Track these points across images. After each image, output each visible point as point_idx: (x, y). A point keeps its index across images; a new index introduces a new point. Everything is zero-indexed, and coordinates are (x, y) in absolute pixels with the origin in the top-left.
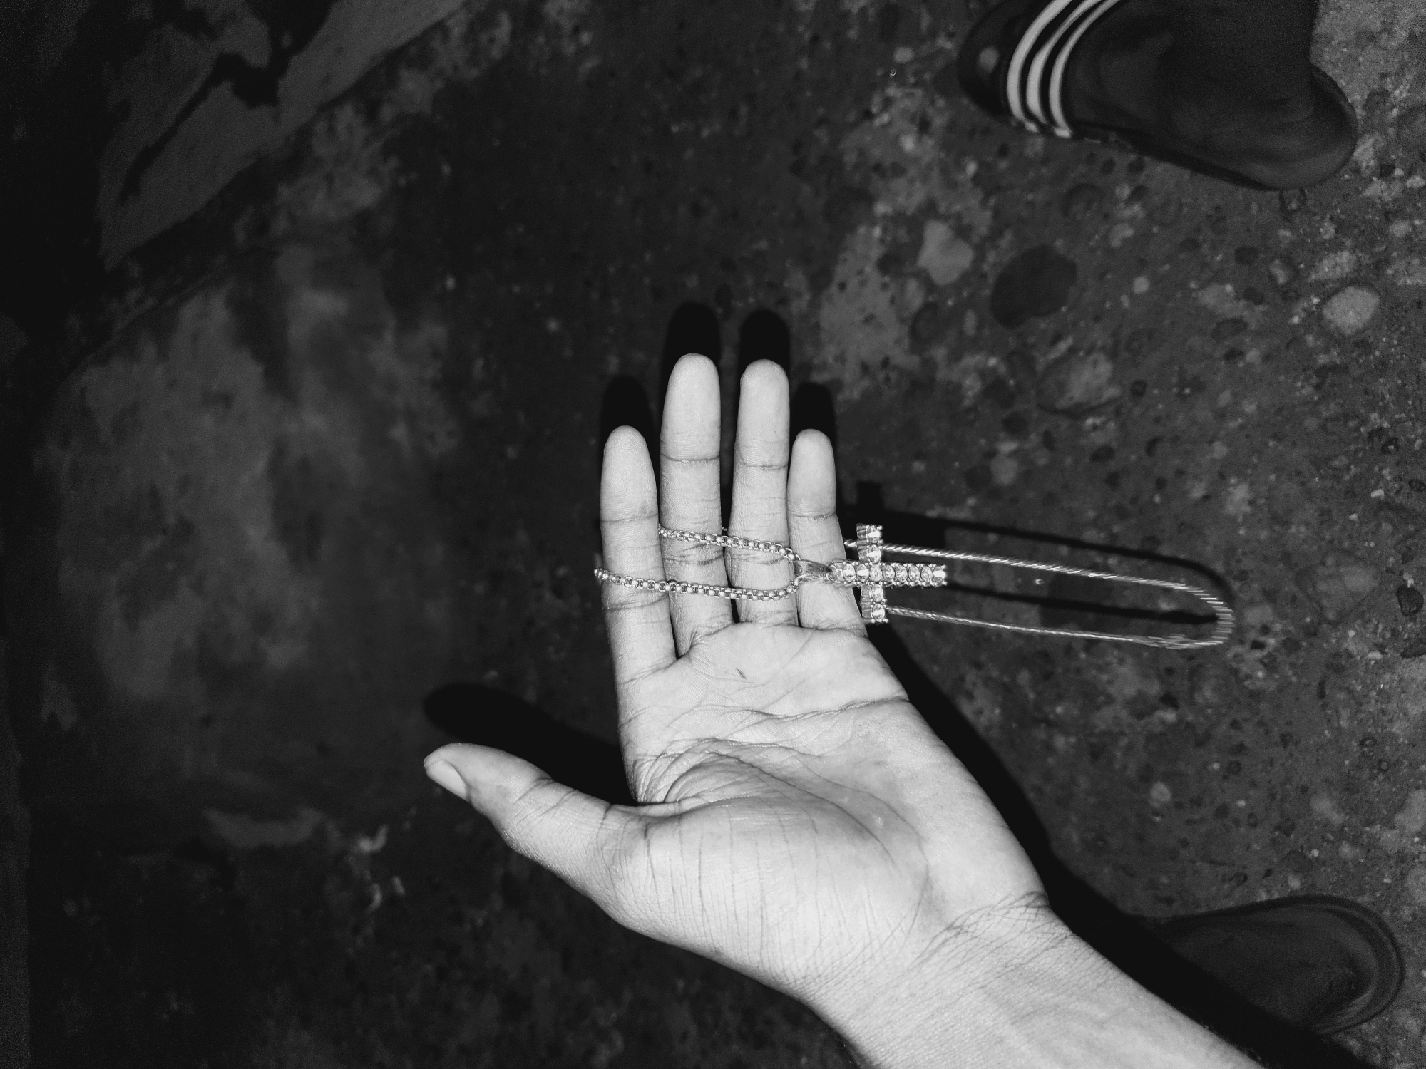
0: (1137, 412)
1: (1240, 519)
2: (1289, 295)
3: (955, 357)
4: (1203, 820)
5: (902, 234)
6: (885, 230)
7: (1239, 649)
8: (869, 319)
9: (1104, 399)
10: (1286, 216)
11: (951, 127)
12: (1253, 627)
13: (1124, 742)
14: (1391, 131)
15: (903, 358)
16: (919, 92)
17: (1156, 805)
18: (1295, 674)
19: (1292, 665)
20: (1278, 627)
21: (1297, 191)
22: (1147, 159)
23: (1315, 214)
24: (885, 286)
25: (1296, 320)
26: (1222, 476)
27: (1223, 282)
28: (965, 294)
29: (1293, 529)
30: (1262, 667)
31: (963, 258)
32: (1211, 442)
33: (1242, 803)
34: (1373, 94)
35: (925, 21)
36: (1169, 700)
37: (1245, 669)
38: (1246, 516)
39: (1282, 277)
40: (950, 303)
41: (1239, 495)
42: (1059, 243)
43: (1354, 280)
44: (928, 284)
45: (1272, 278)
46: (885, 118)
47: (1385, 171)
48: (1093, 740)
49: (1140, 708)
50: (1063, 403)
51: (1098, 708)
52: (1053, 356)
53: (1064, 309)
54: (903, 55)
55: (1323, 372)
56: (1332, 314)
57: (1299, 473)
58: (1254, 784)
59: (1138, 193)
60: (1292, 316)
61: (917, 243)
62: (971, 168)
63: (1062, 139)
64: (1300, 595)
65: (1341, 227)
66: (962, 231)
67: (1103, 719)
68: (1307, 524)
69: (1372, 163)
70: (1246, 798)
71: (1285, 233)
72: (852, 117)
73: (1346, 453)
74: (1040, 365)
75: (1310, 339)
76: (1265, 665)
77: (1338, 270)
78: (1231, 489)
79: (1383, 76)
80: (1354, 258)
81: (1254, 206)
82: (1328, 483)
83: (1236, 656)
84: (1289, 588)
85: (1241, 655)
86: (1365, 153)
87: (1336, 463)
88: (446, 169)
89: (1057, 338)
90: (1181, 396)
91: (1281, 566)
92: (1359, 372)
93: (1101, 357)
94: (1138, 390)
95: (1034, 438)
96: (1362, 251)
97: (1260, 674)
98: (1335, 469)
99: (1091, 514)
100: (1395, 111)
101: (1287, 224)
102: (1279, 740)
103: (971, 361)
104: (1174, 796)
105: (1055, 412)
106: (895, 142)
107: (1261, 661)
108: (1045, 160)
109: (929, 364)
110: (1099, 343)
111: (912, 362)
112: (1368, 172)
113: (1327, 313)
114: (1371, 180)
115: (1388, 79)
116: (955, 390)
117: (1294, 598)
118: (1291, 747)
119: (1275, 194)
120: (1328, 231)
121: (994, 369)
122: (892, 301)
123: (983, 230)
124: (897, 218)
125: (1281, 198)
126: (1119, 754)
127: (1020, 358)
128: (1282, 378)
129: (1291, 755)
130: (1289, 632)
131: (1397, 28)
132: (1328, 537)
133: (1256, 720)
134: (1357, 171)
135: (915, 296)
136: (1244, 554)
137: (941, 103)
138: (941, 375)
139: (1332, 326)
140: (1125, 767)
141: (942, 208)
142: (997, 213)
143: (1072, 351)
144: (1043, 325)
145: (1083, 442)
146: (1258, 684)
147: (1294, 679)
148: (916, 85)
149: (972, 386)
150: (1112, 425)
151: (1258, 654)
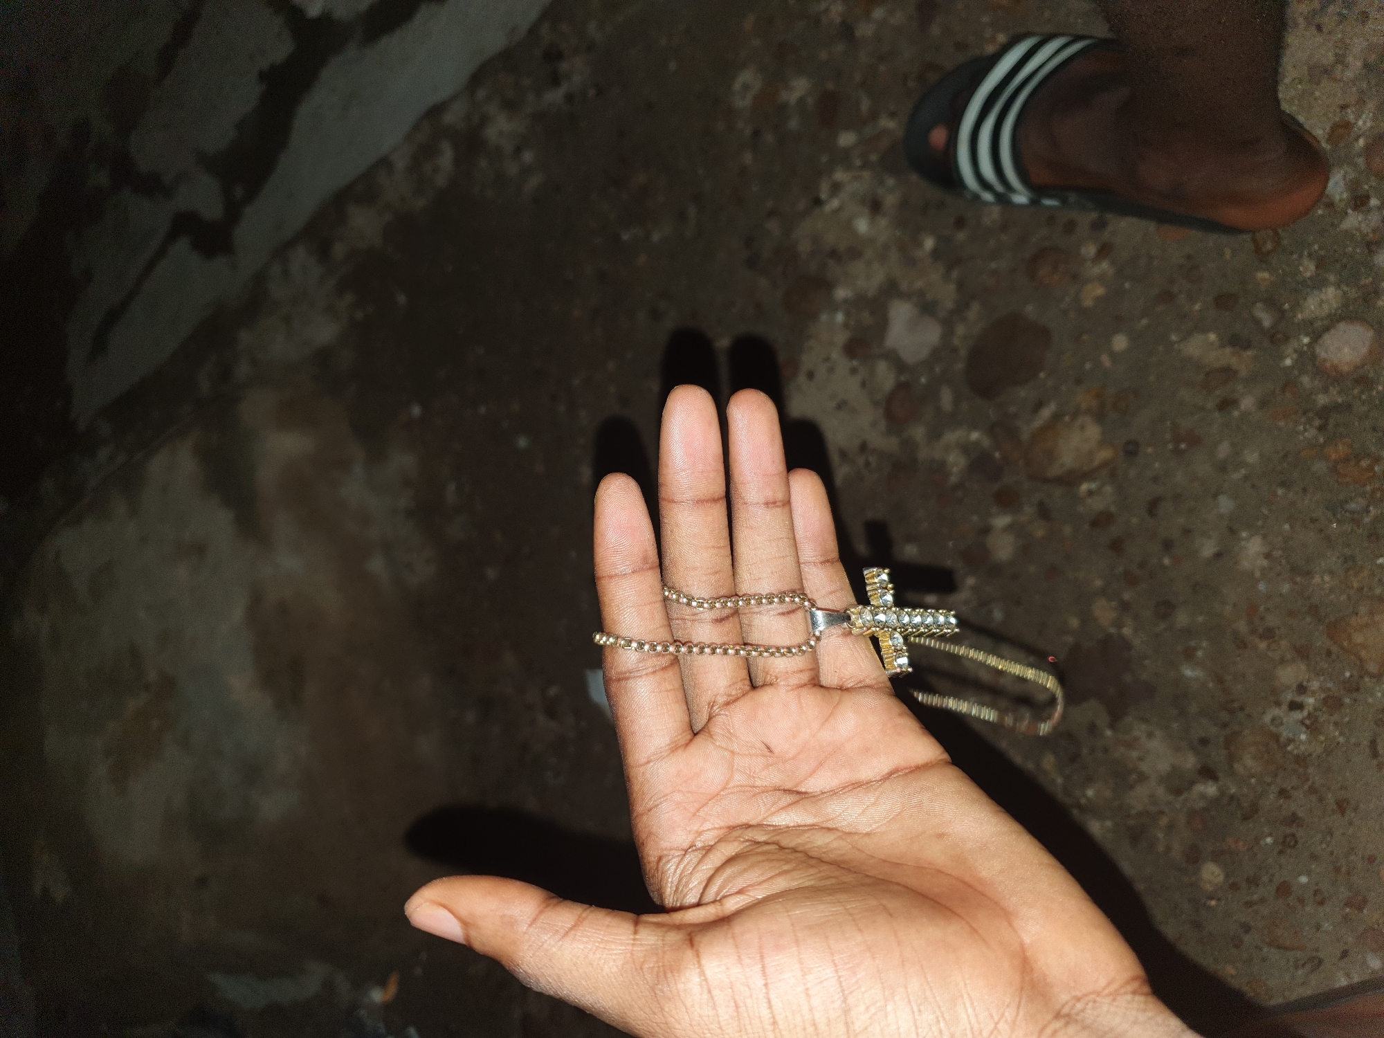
0: (1132, 473)
1: (1258, 574)
2: (1277, 338)
3: (935, 434)
4: (1263, 900)
5: (866, 318)
6: (847, 314)
7: (1276, 712)
8: (842, 405)
9: (1096, 463)
10: (1262, 258)
11: (904, 203)
12: (1288, 687)
13: (1164, 821)
14: (1361, 161)
15: (881, 441)
16: (866, 174)
17: (1209, 888)
18: (1341, 734)
19: (1336, 724)
20: (1315, 685)
21: (1270, 232)
22: (1109, 216)
23: (1292, 253)
24: (854, 371)
25: (1288, 362)
26: (1232, 531)
27: (1205, 331)
28: (937, 370)
29: (1317, 579)
30: (1304, 729)
31: (931, 334)
32: (1215, 496)
33: (1304, 879)
34: (1335, 127)
35: (865, 105)
36: (1207, 773)
37: (1285, 734)
38: (1263, 569)
39: (1267, 320)
40: (923, 380)
41: (1252, 549)
42: (1030, 310)
43: (1345, 315)
44: (899, 365)
45: (1258, 322)
46: (835, 203)
47: (1359, 202)
48: (1131, 822)
49: (1178, 784)
50: (1054, 471)
51: (1131, 787)
52: (1038, 423)
53: (1042, 375)
54: (846, 139)
55: (1324, 413)
56: (1326, 352)
57: (1313, 520)
58: (1314, 857)
59: (1105, 251)
60: (1282, 358)
61: (883, 324)
62: (929, 243)
63: (1021, 206)
64: (1335, 649)
65: (1321, 264)
66: (927, 308)
67: (1138, 798)
68: (1331, 573)
69: (1345, 196)
70: (1309, 873)
71: (1263, 275)
72: (802, 205)
73: (1363, 495)
74: (1025, 436)
75: (1306, 380)
76: (1307, 727)
77: (1326, 307)
78: (1243, 543)
79: (1343, 107)
80: (1340, 293)
81: (1228, 253)
82: (1347, 527)
83: (1273, 720)
84: (1321, 642)
85: (1280, 718)
86: (1337, 186)
87: (1353, 506)
88: (402, 299)
89: (1039, 405)
90: (1177, 452)
91: (1308, 619)
92: (1365, 408)
93: (1087, 420)
94: (1131, 450)
95: (1029, 510)
96: (1347, 285)
97: (1303, 737)
98: (1352, 512)
99: (1099, 583)
100: (1361, 142)
101: (1264, 266)
102: (1335, 807)
103: (952, 436)
104: (1227, 876)
105: (1046, 480)
106: (848, 226)
107: (1302, 723)
108: (1004, 227)
109: (908, 445)
110: (1084, 406)
111: (890, 444)
112: (1342, 205)
113: (1321, 352)
114: (1346, 213)
115: (1349, 111)
116: (940, 468)
117: (1329, 653)
118: (1350, 814)
119: (1247, 237)
120: (1308, 268)
121: (977, 443)
122: (863, 384)
123: (949, 304)
124: (860, 302)
125: (1254, 240)
126: (1160, 835)
127: (1003, 429)
128: (1281, 424)
129: (1351, 823)
130: (1329, 689)
131: (1350, 59)
132: (1355, 585)
133: (1306, 787)
134: (1330, 205)
135: (886, 377)
136: (1267, 609)
137: (891, 182)
138: (923, 454)
139: (1328, 365)
140: (1168, 849)
141: (904, 286)
142: (961, 286)
143: (1057, 417)
144: (1022, 393)
145: (1081, 509)
146: (1302, 748)
147: (1341, 739)
148: (863, 167)
149: (956, 463)
150: (1108, 489)
151: (1298, 715)
